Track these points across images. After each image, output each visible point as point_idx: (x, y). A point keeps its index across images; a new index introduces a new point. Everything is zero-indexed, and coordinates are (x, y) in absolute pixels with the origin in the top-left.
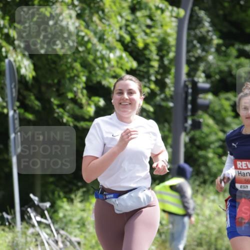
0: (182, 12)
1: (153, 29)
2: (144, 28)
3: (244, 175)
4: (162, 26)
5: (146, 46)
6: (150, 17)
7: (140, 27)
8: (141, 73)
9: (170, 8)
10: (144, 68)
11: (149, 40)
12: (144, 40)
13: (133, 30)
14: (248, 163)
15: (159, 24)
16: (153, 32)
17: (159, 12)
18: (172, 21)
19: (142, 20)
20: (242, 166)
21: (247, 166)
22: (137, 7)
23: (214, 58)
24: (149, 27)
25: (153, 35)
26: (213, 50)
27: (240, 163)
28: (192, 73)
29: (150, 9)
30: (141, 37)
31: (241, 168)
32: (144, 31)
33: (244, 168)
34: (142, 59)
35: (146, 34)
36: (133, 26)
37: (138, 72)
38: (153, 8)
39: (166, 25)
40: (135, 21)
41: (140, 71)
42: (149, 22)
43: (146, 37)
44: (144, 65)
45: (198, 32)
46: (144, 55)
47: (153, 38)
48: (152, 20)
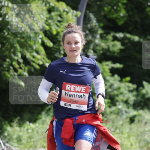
0: (79, 14)
1: (62, 23)
2: (56, 22)
3: (71, 96)
4: (67, 21)
5: (58, 33)
6: (60, 16)
7: (54, 21)
8: (55, 50)
9: (72, 11)
10: (57, 46)
11: (59, 30)
12: (56, 30)
13: (50, 23)
14: (76, 87)
15: (65, 20)
16: (62, 25)
17: (65, 13)
18: (73, 19)
19: (55, 17)
20: (70, 88)
21: (75, 89)
22: (52, 9)
23: (99, 41)
24: (59, 21)
25: (62, 27)
26: (98, 36)
27: (70, 86)
28: (86, 50)
29: (60, 11)
30: (55, 28)
31: (69, 90)
32: (57, 24)
33: (72, 90)
34: (55, 41)
35: (58, 26)
36: (50, 21)
37: (53, 49)
38: (62, 10)
39: (70, 21)
40: (51, 18)
41: (54, 48)
42: (59, 19)
43: (57, 28)
44: (56, 45)
45: (89, 26)
46: (57, 38)
47: (62, 28)
48: (61, 17)
